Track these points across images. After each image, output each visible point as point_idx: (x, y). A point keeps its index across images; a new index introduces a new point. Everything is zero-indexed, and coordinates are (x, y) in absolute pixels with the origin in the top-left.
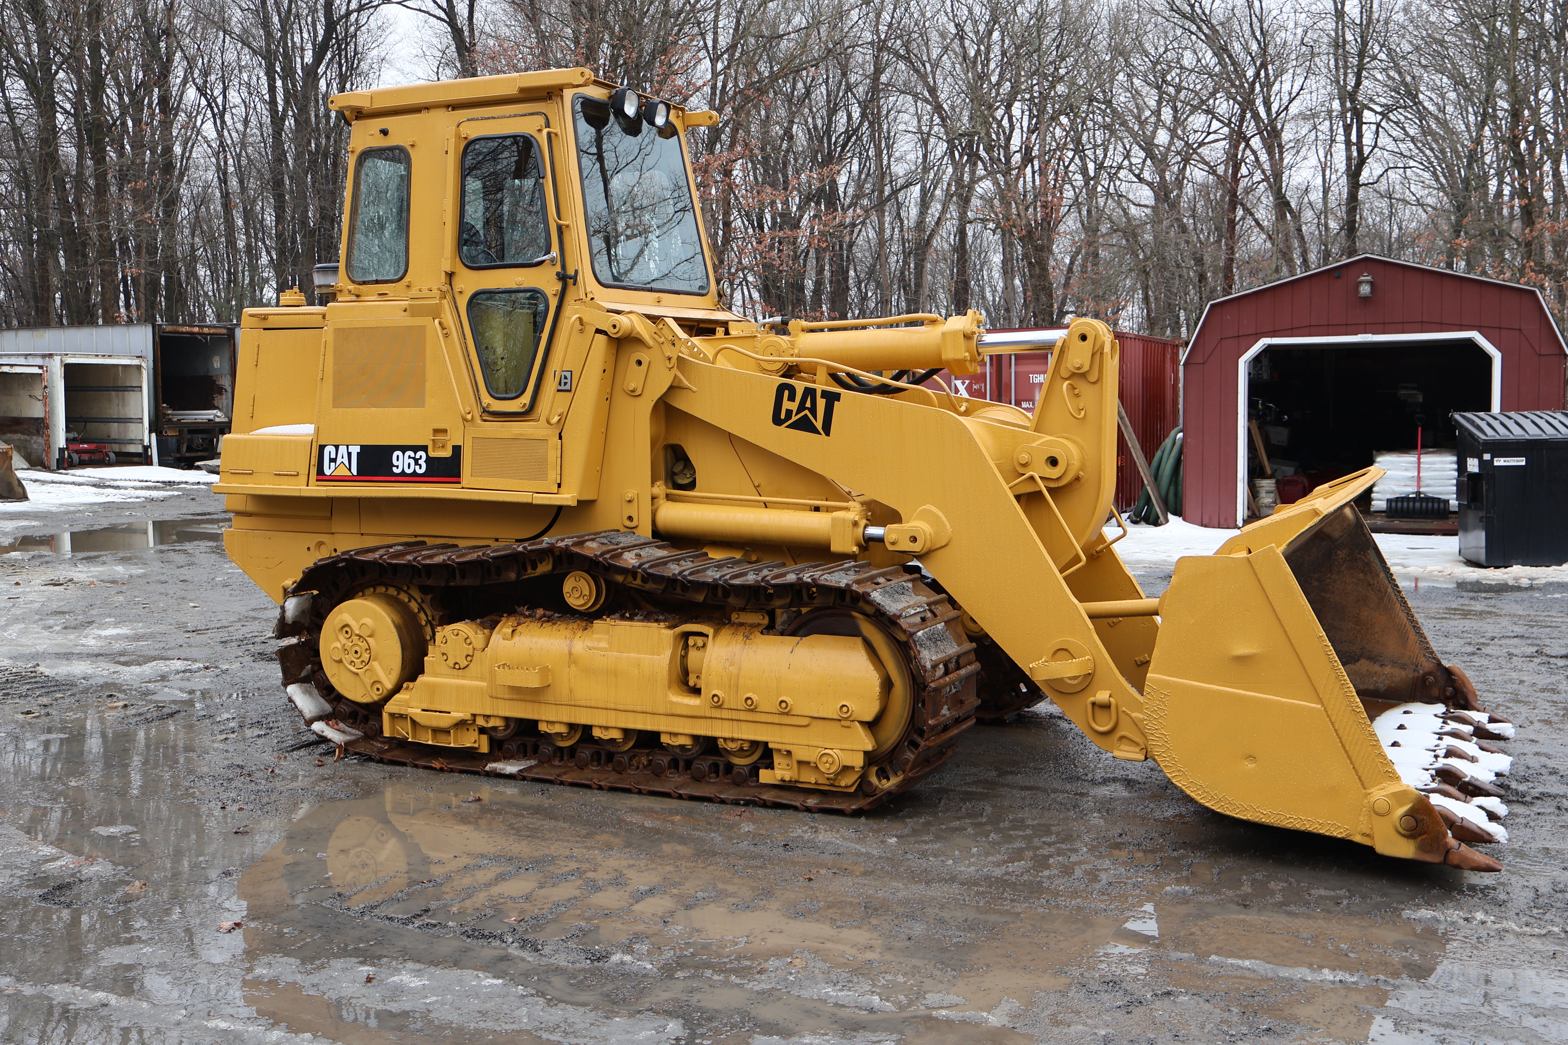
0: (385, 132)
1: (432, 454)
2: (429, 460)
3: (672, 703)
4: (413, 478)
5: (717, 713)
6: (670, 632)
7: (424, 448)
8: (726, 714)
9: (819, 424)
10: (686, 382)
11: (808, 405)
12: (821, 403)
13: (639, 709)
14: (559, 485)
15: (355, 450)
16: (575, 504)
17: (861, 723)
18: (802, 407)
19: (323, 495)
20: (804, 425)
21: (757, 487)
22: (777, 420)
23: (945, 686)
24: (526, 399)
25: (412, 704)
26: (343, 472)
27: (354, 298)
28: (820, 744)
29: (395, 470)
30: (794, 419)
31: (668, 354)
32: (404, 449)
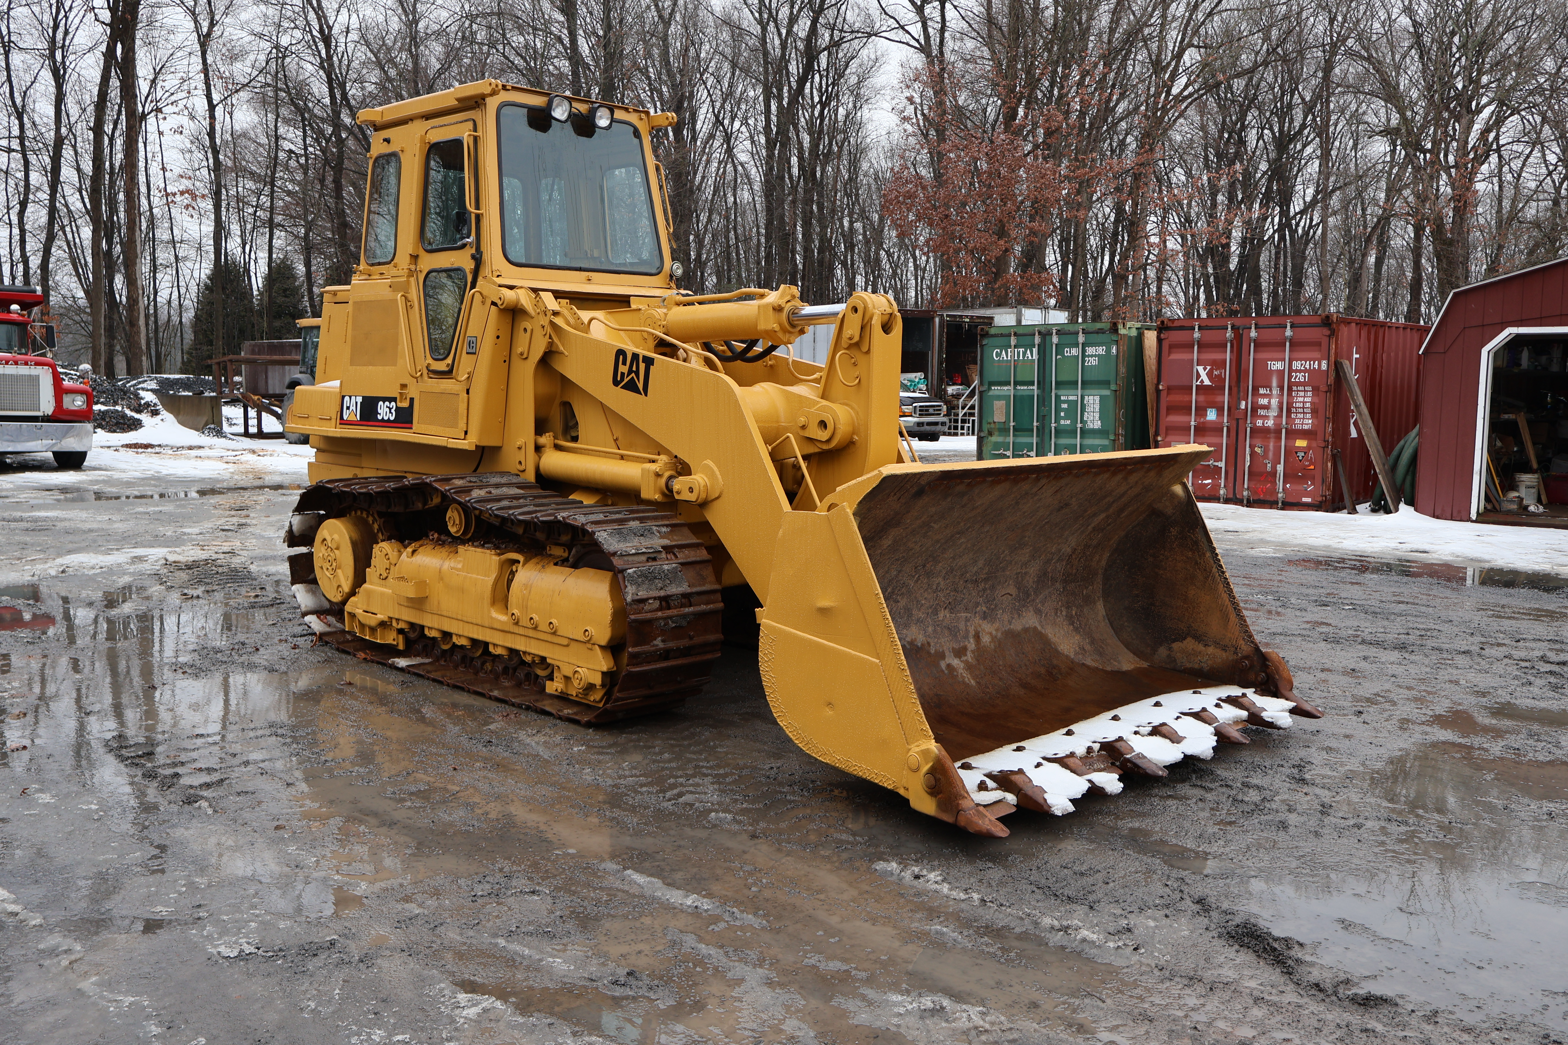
0: (387, 141)
1: (399, 405)
2: (397, 409)
3: (492, 618)
4: (386, 423)
5: (516, 629)
6: (496, 558)
7: (394, 399)
8: (521, 631)
9: (640, 386)
10: (561, 348)
11: (634, 369)
12: (642, 366)
13: (474, 621)
14: (466, 433)
15: (360, 399)
16: (474, 448)
17: (601, 647)
18: (630, 371)
19: (339, 435)
20: (631, 387)
21: (616, 440)
22: (616, 383)
23: (657, 619)
24: (449, 361)
25: (359, 606)
26: (353, 418)
27: (366, 277)
28: (575, 662)
29: (380, 417)
30: (626, 380)
31: (542, 323)
32: (384, 399)
